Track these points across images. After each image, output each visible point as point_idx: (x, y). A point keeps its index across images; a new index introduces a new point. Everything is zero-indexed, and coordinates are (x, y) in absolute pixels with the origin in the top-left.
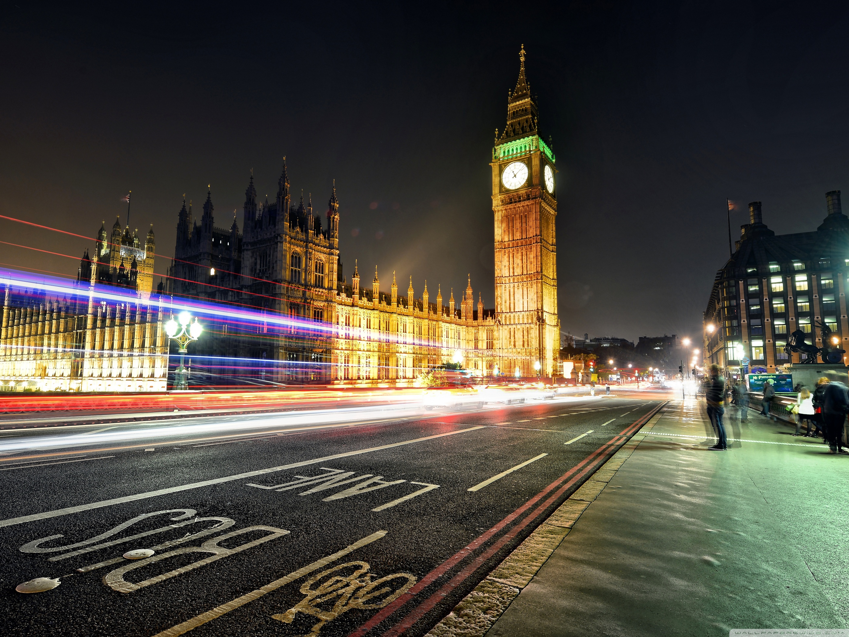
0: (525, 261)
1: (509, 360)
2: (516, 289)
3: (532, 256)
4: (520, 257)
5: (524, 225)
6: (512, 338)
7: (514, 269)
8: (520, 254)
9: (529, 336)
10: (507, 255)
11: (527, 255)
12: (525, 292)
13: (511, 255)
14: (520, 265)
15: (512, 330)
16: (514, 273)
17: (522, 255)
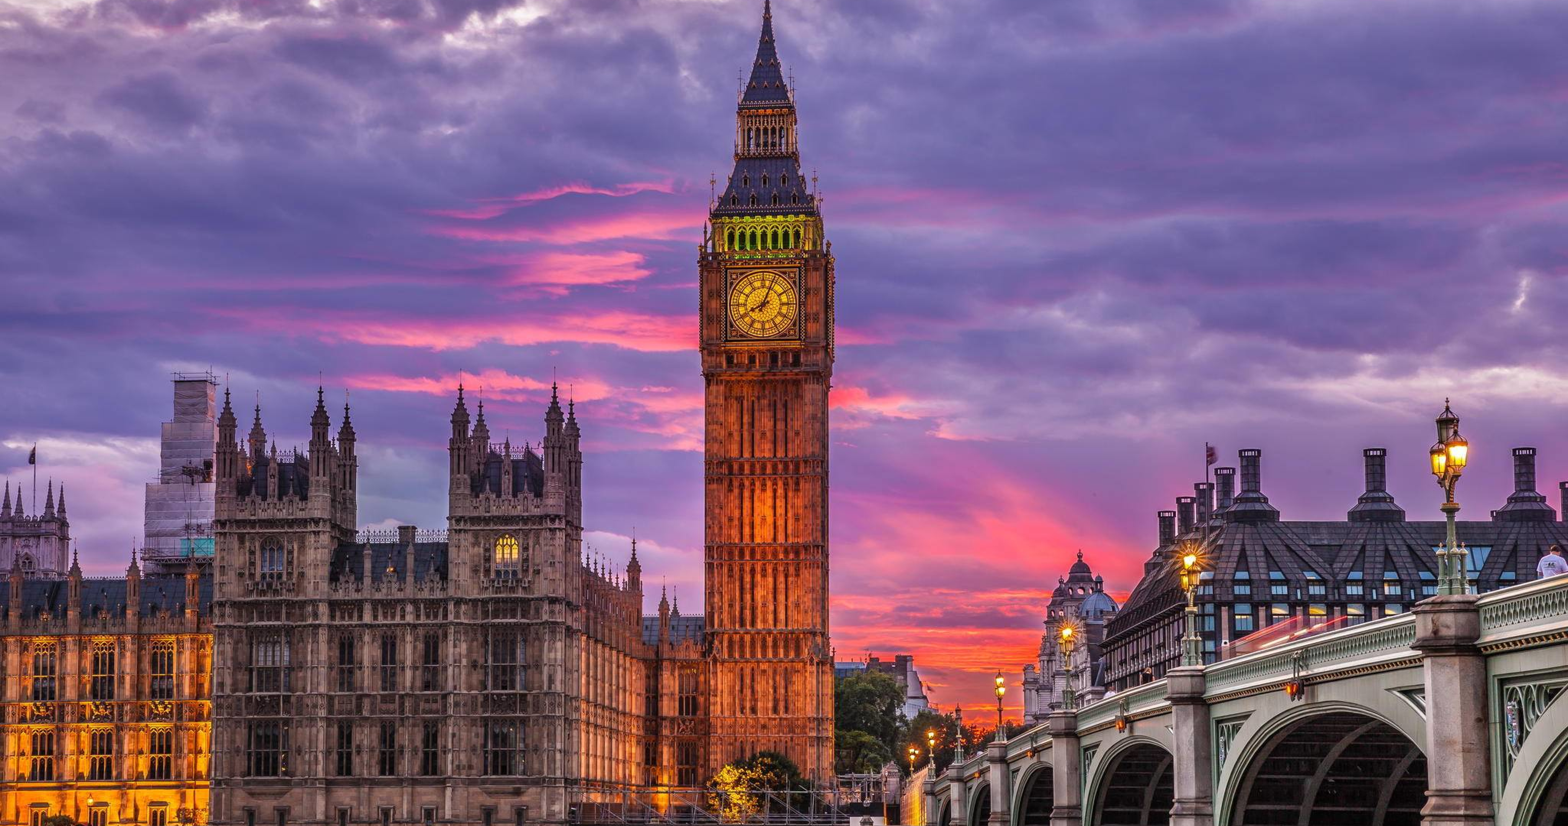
0: (780, 511)
1: (738, 744)
2: (758, 577)
3: (799, 502)
4: (769, 502)
5: (780, 425)
6: (748, 692)
7: (752, 527)
8: (769, 493)
9: (790, 688)
10: (736, 491)
11: (786, 497)
12: (781, 586)
13: (746, 494)
14: (770, 520)
15: (748, 671)
16: (752, 536)
17: (775, 498)
